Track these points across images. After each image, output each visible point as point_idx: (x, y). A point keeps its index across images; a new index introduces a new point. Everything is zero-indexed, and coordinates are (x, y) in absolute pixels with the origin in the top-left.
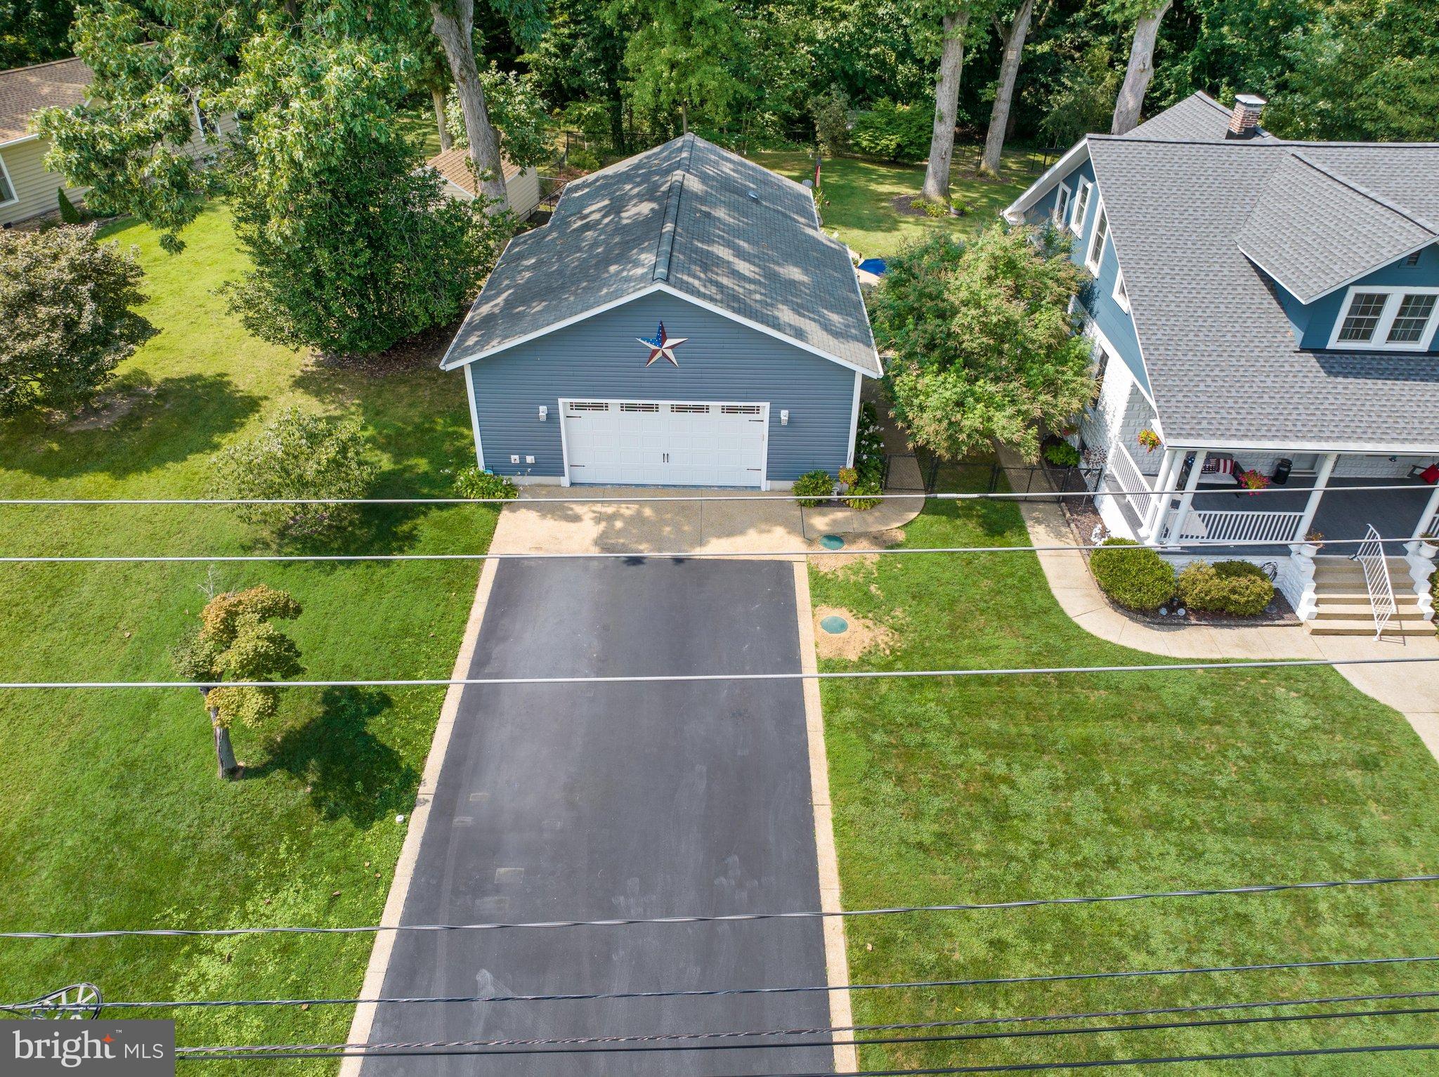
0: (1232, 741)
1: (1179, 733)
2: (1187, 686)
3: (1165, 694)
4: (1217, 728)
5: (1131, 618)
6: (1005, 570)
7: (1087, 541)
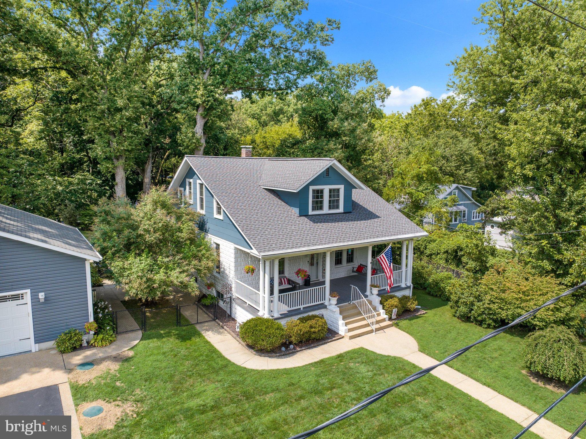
0: (344, 394)
1: (319, 400)
2: (311, 377)
3: (303, 383)
4: (335, 391)
5: (270, 357)
6: (197, 354)
7: (234, 332)
